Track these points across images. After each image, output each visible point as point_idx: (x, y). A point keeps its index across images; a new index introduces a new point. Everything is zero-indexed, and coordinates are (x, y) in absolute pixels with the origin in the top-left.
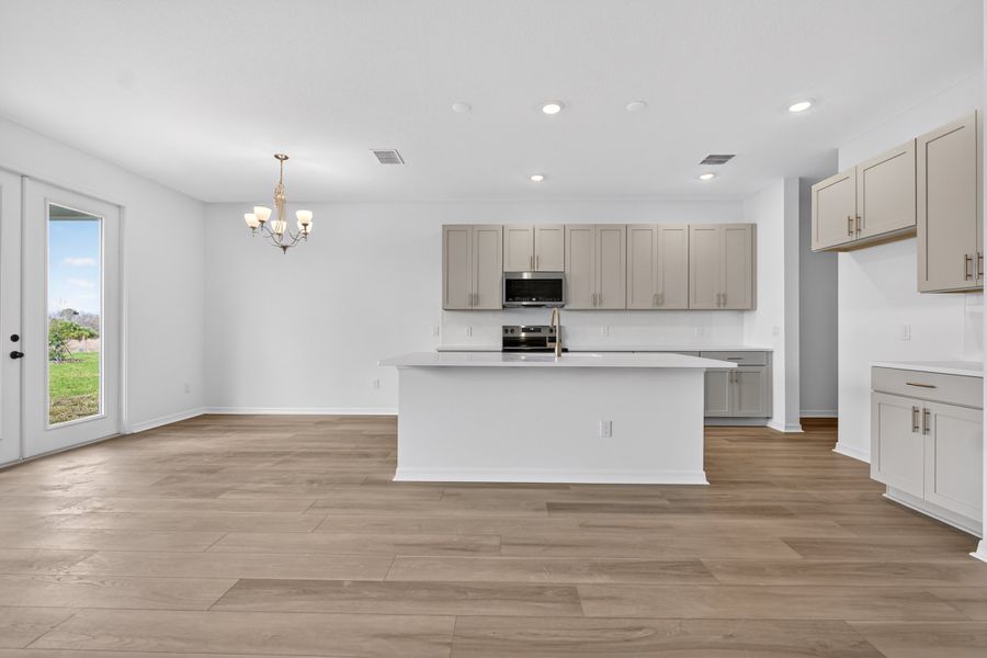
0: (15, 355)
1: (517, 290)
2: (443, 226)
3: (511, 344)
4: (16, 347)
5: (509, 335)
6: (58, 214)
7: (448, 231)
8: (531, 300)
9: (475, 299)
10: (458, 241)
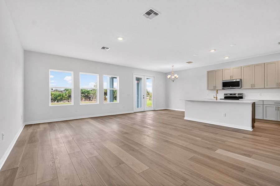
0: (144, 98)
1: (226, 85)
2: (207, 71)
3: (226, 98)
4: (144, 97)
5: (226, 96)
6: (147, 79)
7: (208, 72)
8: (230, 87)
9: (215, 87)
10: (211, 74)
